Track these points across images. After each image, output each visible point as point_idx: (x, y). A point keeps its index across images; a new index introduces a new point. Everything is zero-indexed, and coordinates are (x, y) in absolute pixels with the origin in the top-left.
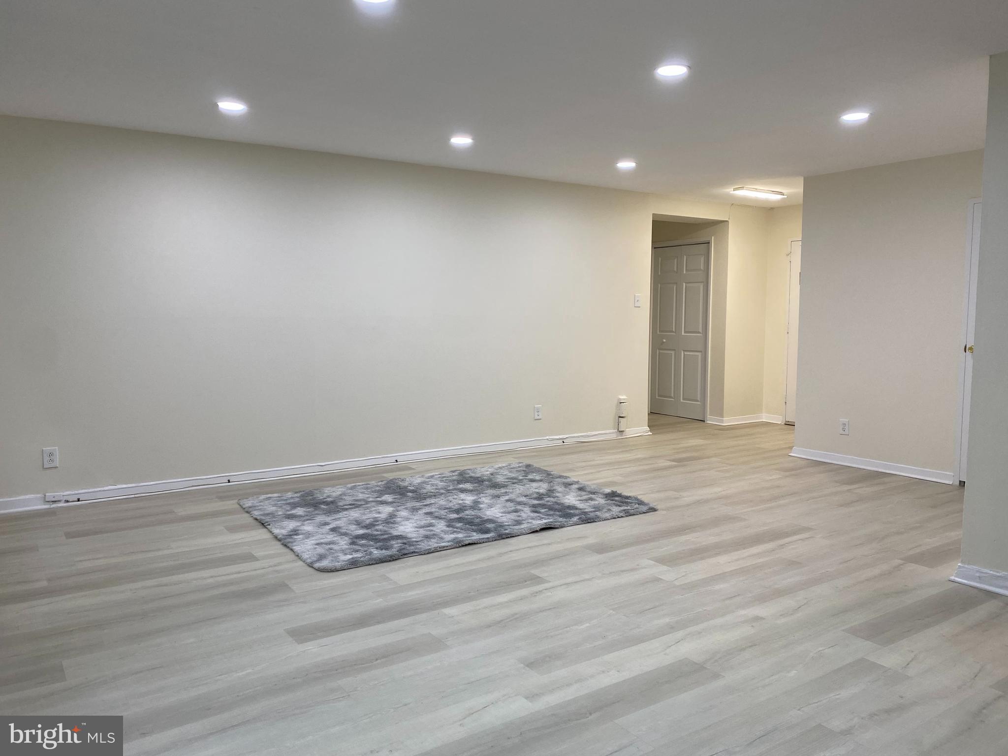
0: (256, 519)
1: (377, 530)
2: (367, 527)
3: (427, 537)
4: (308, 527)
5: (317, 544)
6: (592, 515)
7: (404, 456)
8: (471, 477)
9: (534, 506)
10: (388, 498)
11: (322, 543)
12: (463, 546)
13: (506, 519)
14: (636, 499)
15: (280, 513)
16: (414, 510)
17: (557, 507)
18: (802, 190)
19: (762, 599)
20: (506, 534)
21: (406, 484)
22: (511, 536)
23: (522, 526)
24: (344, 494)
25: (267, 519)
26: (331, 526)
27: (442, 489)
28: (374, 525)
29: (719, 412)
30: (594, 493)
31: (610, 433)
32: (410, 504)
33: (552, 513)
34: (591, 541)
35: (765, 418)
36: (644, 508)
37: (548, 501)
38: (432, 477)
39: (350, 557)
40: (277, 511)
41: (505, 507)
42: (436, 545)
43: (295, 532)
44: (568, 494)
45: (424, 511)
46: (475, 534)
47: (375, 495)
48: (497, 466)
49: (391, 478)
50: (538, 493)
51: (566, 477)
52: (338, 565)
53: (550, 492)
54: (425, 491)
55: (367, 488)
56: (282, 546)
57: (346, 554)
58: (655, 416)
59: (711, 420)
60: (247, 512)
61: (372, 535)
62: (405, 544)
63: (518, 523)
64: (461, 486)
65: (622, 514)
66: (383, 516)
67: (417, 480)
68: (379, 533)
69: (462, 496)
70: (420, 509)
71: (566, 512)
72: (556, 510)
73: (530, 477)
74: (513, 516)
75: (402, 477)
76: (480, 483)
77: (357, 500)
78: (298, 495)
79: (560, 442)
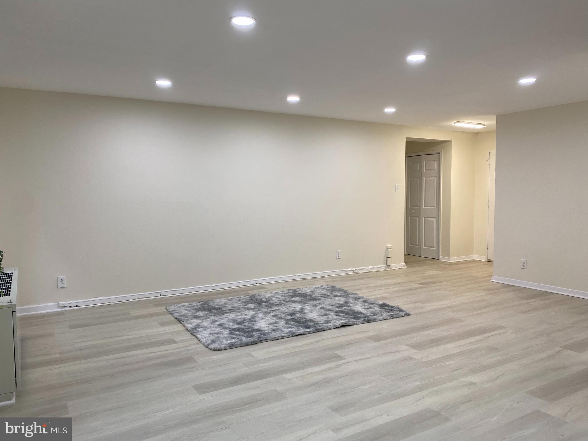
0: (176, 318)
1: (245, 326)
2: (239, 323)
3: (274, 330)
4: (205, 324)
5: (211, 334)
6: (371, 318)
7: (261, 281)
8: (299, 294)
9: (337, 312)
10: (251, 306)
11: (213, 333)
12: (295, 336)
13: (320, 320)
14: (398, 308)
15: (189, 315)
16: (267, 313)
17: (350, 312)
18: (496, 122)
19: (474, 371)
20: (320, 329)
21: (262, 297)
22: (323, 330)
23: (330, 324)
24: (226, 303)
25: (182, 318)
26: (219, 323)
27: (282, 300)
28: (243, 323)
29: (448, 254)
30: (372, 304)
32: (264, 310)
33: (347, 316)
34: (371, 334)
35: (475, 257)
36: (403, 314)
37: (345, 309)
38: (277, 293)
39: (229, 342)
40: (188, 313)
41: (319, 312)
42: (279, 335)
43: (198, 326)
44: (356, 304)
45: (272, 314)
46: (302, 329)
47: (244, 304)
48: (314, 287)
49: (253, 294)
50: (339, 304)
51: (356, 294)
52: (222, 346)
53: (346, 303)
54: (273, 302)
55: (239, 300)
56: (190, 335)
57: (227, 340)
58: (408, 256)
59: (442, 259)
60: (171, 314)
61: (242, 329)
62: (261, 334)
63: (327, 322)
64: (293, 299)
65: (389, 317)
66: (248, 317)
67: (268, 295)
68: (246, 327)
69: (294, 305)
70: (270, 313)
71: (356, 316)
72: (350, 314)
73: (334, 294)
74: (324, 318)
75: (259, 293)
76: (305, 297)
77: (233, 307)
78: (200, 304)
79: (352, 272)
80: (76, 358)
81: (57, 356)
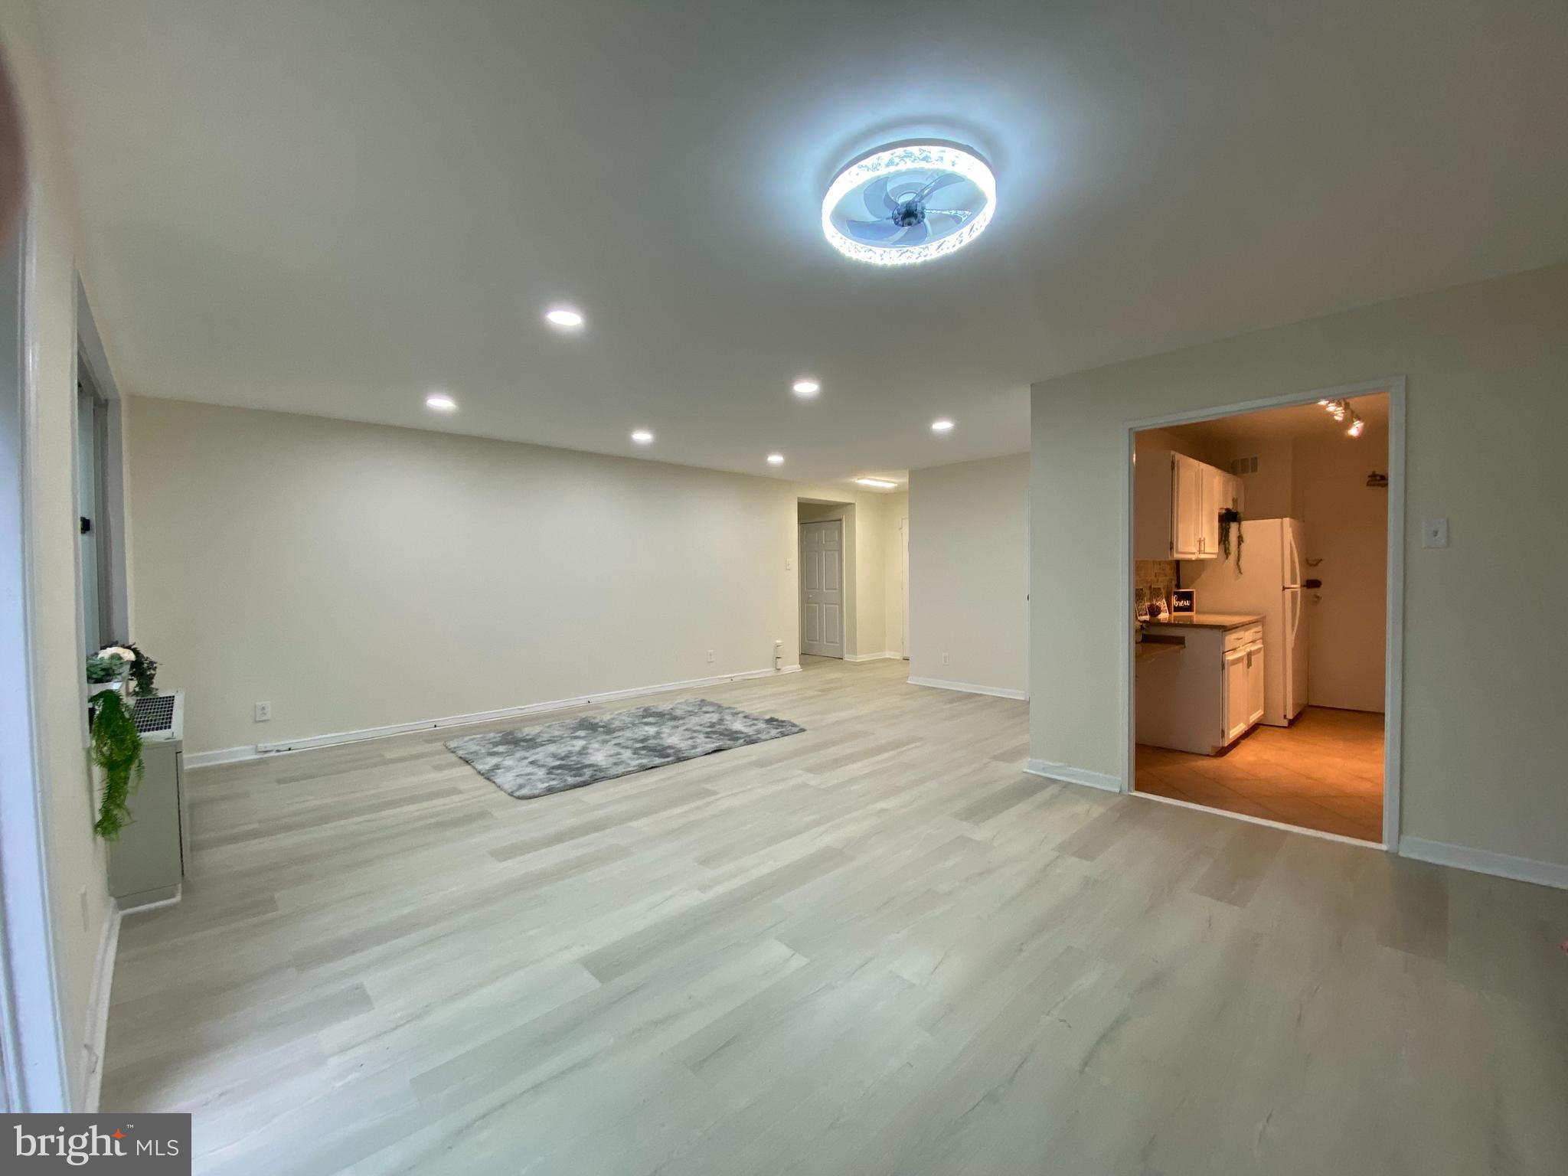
0: (461, 758)
1: (572, 761)
2: (562, 759)
3: (615, 764)
4: (509, 762)
5: (517, 776)
6: (754, 737)
7: (596, 698)
8: (654, 712)
9: (707, 733)
10: (581, 733)
11: (522, 775)
12: (646, 769)
13: (683, 745)
14: (789, 722)
15: (483, 751)
16: (604, 742)
17: (726, 732)
18: (908, 479)
20: (683, 757)
21: (597, 721)
22: (688, 759)
23: (697, 750)
24: (542, 732)
25: (471, 757)
26: (530, 760)
27: (629, 723)
28: (569, 757)
29: (855, 653)
30: (756, 720)
31: (769, 671)
32: (601, 738)
33: (722, 737)
34: (754, 758)
35: (888, 655)
37: (719, 728)
38: (620, 714)
39: (547, 785)
40: (480, 750)
41: (682, 735)
42: (623, 770)
43: (497, 767)
44: (735, 721)
45: (613, 742)
46: (657, 758)
47: (570, 731)
48: (676, 702)
49: (584, 717)
50: (710, 722)
51: (734, 708)
52: (536, 792)
53: (721, 721)
54: (614, 726)
55: (563, 726)
56: (485, 780)
57: (543, 783)
58: (804, 656)
59: (848, 658)
60: (453, 752)
61: (567, 765)
62: (595, 771)
63: (694, 747)
65: (778, 735)
66: (577, 749)
67: (607, 717)
68: (572, 763)
69: (647, 728)
70: (610, 741)
71: (733, 736)
72: (725, 735)
73: (704, 709)
74: (690, 742)
75: (594, 715)
76: (662, 717)
77: (554, 737)
78: (500, 735)
79: (729, 681)
80: (289, 828)
81: (256, 826)
